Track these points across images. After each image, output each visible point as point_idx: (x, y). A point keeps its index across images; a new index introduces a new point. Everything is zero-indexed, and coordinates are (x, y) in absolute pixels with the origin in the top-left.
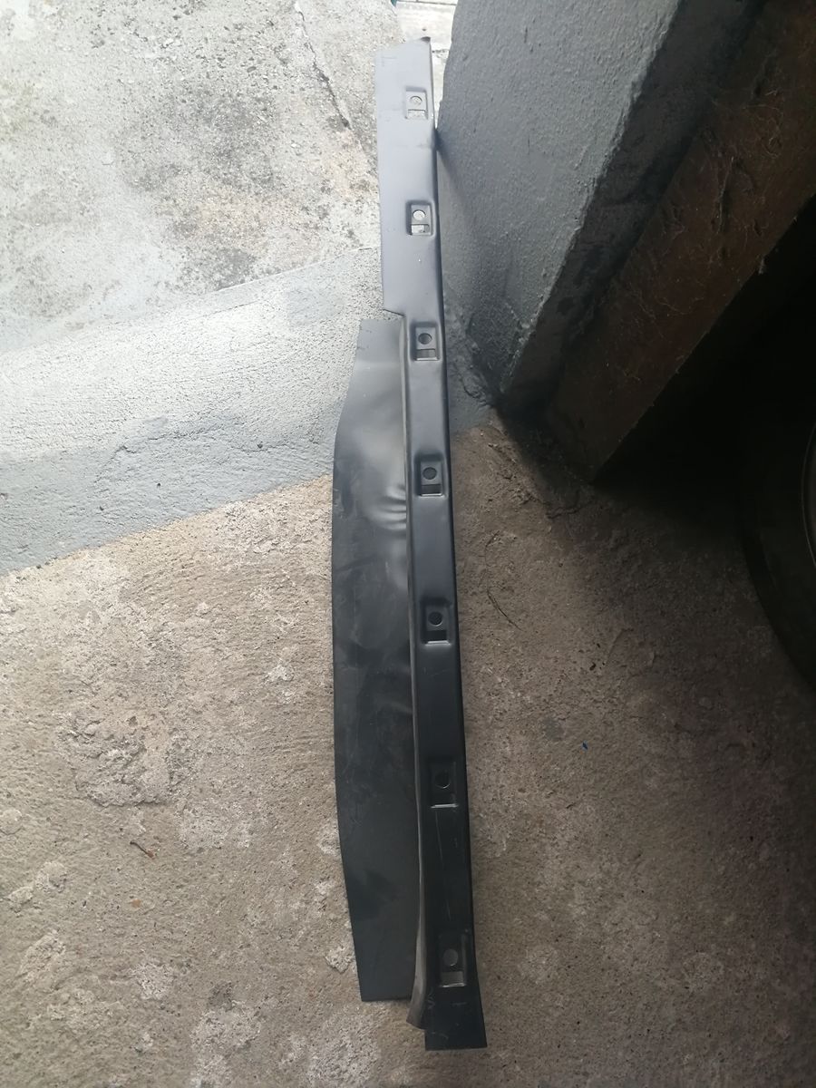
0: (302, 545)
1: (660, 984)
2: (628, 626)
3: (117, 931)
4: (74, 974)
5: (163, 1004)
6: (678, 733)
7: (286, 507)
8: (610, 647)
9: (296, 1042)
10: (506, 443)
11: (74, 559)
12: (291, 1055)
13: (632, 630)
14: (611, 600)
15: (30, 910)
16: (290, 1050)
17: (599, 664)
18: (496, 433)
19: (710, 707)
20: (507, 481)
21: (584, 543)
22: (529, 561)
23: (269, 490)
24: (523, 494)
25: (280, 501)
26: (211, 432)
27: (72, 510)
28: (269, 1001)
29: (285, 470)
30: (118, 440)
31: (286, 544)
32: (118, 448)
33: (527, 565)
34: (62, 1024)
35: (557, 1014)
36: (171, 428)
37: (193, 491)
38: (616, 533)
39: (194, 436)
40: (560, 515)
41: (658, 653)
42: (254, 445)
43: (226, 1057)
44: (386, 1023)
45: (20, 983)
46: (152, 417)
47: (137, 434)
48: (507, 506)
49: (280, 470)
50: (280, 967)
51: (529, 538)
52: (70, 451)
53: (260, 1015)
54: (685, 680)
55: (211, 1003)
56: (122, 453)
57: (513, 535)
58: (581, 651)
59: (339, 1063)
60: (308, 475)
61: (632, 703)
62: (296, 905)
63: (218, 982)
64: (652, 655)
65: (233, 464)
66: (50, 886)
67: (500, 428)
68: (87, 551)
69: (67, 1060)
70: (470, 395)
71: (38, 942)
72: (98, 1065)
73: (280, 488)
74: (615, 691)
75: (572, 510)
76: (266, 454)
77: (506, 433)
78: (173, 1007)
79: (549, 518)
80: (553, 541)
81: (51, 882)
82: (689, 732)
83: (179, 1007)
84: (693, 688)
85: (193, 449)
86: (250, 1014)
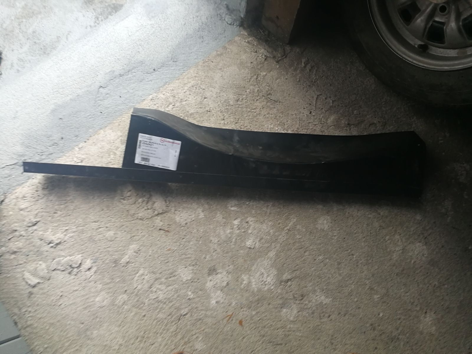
0: (184, 103)
1: (369, 216)
2: (319, 93)
3: (166, 261)
4: (155, 281)
5: (192, 281)
6: (350, 126)
7: (173, 90)
8: (315, 103)
9: (245, 277)
10: (250, 39)
11: (98, 135)
12: (244, 282)
13: (321, 94)
14: (309, 86)
15: (130, 265)
16: (244, 281)
17: (312, 111)
18: (245, 36)
19: (358, 114)
20: (256, 53)
21: (293, 68)
22: (274, 81)
23: (164, 85)
24: (263, 56)
25: (169, 88)
26: (133, 71)
27: (90, 117)
28: (230, 267)
29: (168, 76)
30: (98, 84)
31: (178, 104)
32: (98, 88)
33: (274, 83)
34: (157, 299)
35: (336, 238)
36: (117, 73)
37: (134, 95)
38: (303, 60)
39: (127, 74)
40: (280, 60)
41: (333, 100)
42: (152, 70)
43: (222, 290)
44: (275, 260)
45: (136, 291)
46: (108, 71)
47: (104, 80)
48: (259, 63)
49: (165, 76)
50: (230, 254)
51: (271, 72)
52: (80, 94)
53: (228, 273)
54: (346, 106)
55: (209, 275)
56: (101, 89)
57: (265, 73)
58: (304, 108)
59: (263, 279)
60: (177, 75)
61: (329, 121)
62: (228, 231)
63: (209, 266)
64: (331, 101)
65: (147, 80)
66: (135, 254)
67: (246, 34)
68: (102, 131)
69: (164, 311)
70: (230, 24)
71: (138, 275)
72: (176, 309)
73: (168, 83)
74: (321, 119)
75: (284, 57)
76: (158, 72)
77: (249, 35)
78: (196, 280)
79: (276, 62)
80: (281, 71)
81: (135, 252)
82: (353, 125)
83: (198, 279)
84: (351, 109)
85: (129, 79)
86: (225, 273)
